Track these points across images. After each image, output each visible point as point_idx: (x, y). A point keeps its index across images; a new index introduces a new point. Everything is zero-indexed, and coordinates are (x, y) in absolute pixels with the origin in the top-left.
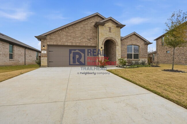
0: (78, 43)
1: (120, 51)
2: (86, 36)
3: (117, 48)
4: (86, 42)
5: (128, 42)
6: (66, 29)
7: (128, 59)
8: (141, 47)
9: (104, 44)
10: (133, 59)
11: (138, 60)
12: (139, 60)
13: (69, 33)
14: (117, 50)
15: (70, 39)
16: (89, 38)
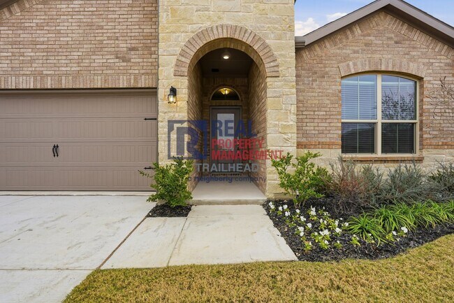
0: (67, 75)
1: (293, 109)
2: (109, 38)
3: (270, 92)
4: (109, 67)
5: (346, 58)
6: (10, 12)
7: (344, 155)
8: (431, 83)
9: (185, 70)
10: (379, 154)
11: (412, 161)
12: (420, 160)
13: (25, 29)
14: (269, 101)
15: (32, 61)
16: (123, 46)
